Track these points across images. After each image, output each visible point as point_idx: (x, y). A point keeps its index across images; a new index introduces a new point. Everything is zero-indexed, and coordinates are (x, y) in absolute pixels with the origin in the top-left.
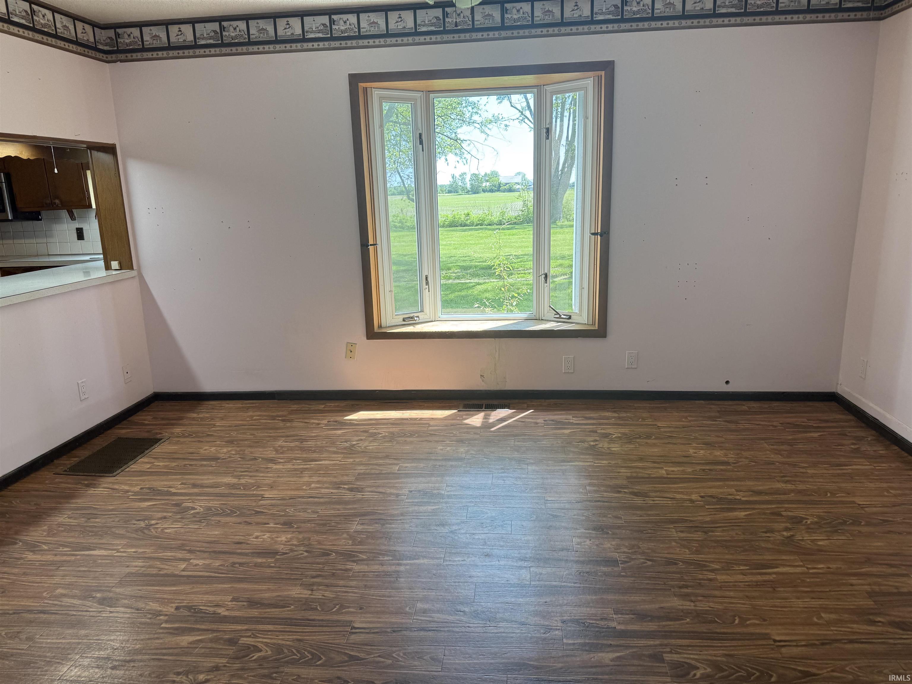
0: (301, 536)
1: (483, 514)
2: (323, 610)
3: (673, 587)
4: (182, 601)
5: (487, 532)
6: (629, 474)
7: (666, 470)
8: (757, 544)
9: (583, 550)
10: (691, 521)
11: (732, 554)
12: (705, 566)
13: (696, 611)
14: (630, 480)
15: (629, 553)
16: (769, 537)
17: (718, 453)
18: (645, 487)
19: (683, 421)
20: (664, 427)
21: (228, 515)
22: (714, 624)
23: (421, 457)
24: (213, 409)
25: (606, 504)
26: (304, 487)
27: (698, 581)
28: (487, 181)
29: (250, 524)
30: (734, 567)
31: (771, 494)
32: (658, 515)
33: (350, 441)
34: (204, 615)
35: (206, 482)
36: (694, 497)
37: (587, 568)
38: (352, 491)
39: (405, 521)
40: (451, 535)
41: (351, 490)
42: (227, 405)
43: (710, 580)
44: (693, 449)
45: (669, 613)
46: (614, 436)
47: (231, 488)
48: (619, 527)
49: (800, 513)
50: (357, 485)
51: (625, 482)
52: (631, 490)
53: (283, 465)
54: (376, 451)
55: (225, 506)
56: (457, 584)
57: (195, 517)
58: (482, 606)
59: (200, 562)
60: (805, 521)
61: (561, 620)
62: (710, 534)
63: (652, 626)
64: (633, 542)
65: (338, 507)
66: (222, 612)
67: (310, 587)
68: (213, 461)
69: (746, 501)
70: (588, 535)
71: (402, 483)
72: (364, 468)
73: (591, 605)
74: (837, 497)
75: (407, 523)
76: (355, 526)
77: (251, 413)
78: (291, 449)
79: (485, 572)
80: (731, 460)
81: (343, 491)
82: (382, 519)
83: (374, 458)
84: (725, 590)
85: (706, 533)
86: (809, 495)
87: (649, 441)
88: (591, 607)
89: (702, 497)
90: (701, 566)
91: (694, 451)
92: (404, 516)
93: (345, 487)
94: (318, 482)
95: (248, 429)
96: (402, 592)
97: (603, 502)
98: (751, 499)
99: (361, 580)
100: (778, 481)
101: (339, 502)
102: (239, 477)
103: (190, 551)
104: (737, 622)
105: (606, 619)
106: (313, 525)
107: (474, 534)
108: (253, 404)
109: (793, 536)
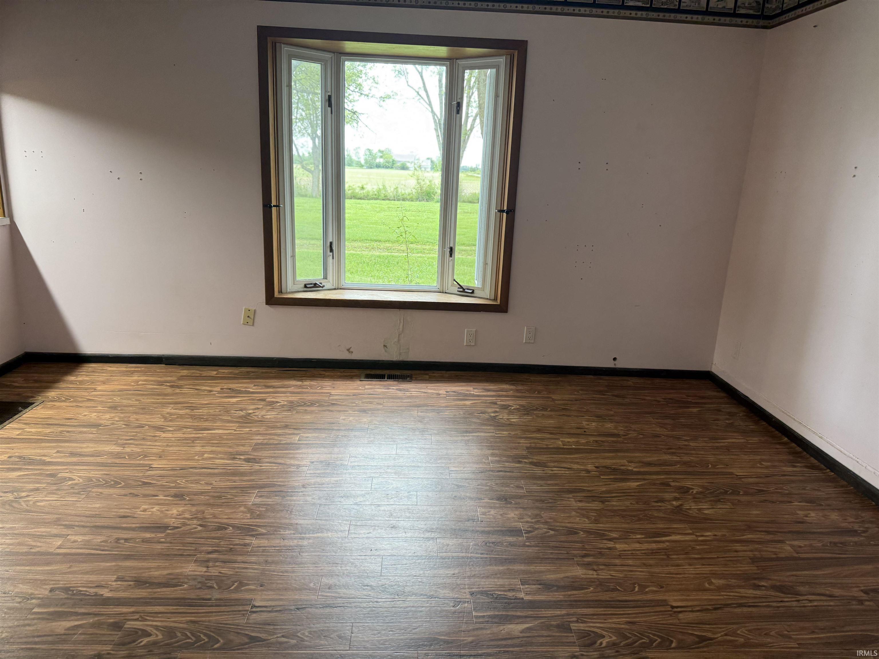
0: (194, 509)
1: (388, 484)
2: (220, 588)
3: (575, 556)
4: (58, 582)
5: (393, 503)
6: (528, 445)
7: (562, 441)
8: (650, 513)
9: (488, 520)
10: (589, 491)
11: (628, 523)
12: (604, 535)
13: (598, 579)
14: (530, 450)
15: (532, 523)
16: (660, 506)
17: (609, 425)
18: (543, 458)
19: (575, 394)
20: (559, 400)
21: (111, 486)
22: (616, 593)
23: (323, 427)
24: (93, 371)
25: (508, 474)
26: (196, 457)
27: (599, 550)
28: (381, 157)
29: (137, 495)
30: (630, 536)
31: (660, 465)
32: (556, 485)
33: (245, 409)
34: (83, 597)
35: (85, 450)
36: (590, 467)
37: (493, 538)
38: (249, 462)
39: (307, 493)
40: (355, 507)
41: (248, 460)
42: (110, 369)
43: (610, 548)
44: (586, 421)
45: (573, 582)
46: (513, 408)
47: (116, 456)
48: (521, 497)
49: (688, 484)
50: (254, 455)
51: (524, 453)
52: (531, 460)
53: (172, 434)
54: (274, 420)
55: (108, 476)
56: (363, 557)
57: (73, 488)
58: (389, 579)
59: (79, 538)
60: (691, 491)
61: (470, 592)
62: (607, 503)
63: (558, 596)
64: (536, 512)
65: (234, 478)
66: (106, 593)
67: (205, 562)
68: (94, 428)
69: (638, 472)
70: (492, 505)
71: (302, 453)
72: (262, 438)
73: (499, 576)
74: (718, 468)
75: (309, 495)
76: (253, 499)
77: (135, 378)
78: (181, 417)
79: (391, 544)
80: (621, 433)
81: (239, 462)
82: (282, 491)
83: (272, 428)
84: (624, 558)
85: (603, 502)
86: (693, 466)
87: (545, 413)
88: (498, 578)
89: (597, 467)
90: (601, 535)
91: (587, 423)
92: (305, 488)
93: (241, 457)
94: (212, 452)
95: (133, 394)
96: (305, 567)
97: (506, 472)
98: (642, 470)
99: (261, 555)
100: (665, 453)
101: (234, 474)
102: (123, 445)
103: (67, 527)
104: (637, 589)
105: (513, 590)
106: (207, 497)
107: (379, 505)
108: (138, 367)
109: (681, 505)
